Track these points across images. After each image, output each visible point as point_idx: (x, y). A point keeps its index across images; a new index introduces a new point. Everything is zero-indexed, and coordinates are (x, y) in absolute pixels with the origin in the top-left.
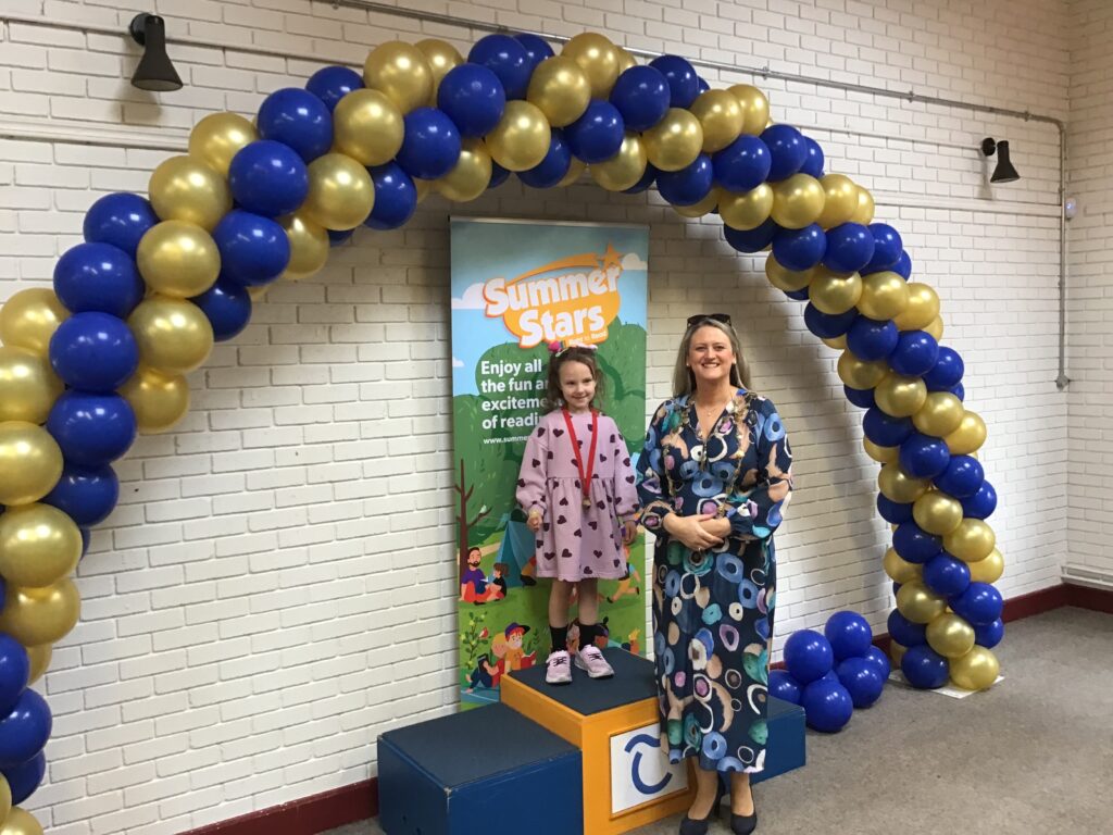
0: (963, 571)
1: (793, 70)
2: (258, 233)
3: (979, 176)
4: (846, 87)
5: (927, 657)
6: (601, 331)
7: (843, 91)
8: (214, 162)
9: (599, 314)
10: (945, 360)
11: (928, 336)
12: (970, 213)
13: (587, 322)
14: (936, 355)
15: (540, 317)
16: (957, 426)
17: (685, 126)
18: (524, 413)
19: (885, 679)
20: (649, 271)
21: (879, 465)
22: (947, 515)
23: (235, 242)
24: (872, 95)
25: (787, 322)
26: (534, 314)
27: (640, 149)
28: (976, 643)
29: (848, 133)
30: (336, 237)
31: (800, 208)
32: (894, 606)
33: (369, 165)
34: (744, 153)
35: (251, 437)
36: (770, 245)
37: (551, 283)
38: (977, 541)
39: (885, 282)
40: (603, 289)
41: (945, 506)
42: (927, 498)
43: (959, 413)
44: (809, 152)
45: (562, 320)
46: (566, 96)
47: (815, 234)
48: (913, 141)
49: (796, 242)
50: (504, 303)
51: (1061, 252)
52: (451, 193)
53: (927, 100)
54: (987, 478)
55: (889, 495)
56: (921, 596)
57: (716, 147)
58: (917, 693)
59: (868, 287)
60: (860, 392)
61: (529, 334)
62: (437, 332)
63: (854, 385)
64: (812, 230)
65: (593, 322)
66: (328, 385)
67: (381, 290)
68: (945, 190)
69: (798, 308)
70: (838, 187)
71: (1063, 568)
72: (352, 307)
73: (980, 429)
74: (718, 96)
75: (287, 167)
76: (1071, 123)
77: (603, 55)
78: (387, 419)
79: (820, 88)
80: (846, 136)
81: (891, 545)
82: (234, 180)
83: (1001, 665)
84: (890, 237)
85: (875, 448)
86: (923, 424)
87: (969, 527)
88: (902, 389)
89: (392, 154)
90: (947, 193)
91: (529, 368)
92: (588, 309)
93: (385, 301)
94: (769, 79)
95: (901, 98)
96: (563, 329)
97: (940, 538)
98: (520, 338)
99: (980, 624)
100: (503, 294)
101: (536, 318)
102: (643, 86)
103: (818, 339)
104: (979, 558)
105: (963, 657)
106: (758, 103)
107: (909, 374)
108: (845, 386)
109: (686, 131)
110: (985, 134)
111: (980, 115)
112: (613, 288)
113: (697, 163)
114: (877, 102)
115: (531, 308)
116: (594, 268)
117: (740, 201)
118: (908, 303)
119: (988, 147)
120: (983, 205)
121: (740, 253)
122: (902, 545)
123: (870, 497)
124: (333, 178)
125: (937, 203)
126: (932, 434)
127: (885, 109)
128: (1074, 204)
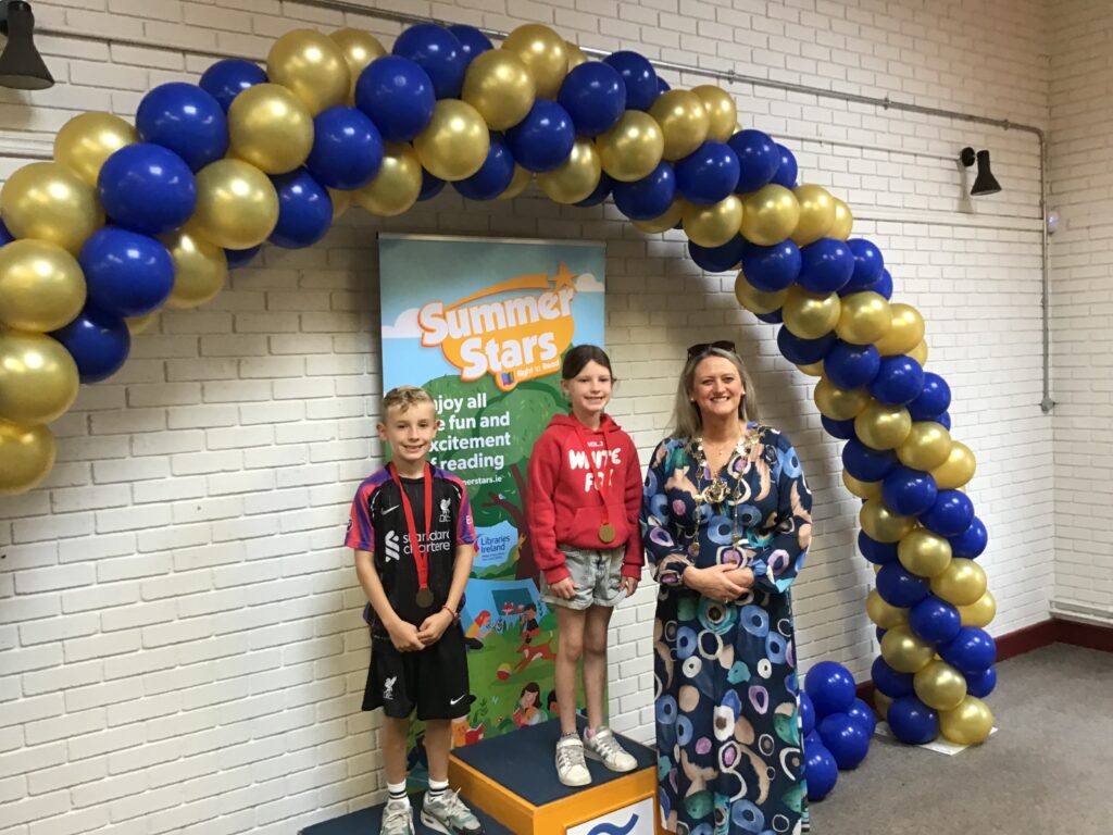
0: (952, 615)
1: (761, 73)
2: (134, 254)
3: (958, 189)
4: (818, 93)
5: (915, 710)
6: (553, 360)
7: (814, 97)
8: (81, 171)
9: (550, 342)
10: (931, 388)
11: (912, 362)
12: (949, 228)
13: (537, 350)
14: (922, 382)
15: (484, 344)
16: (945, 459)
17: (643, 131)
18: (468, 454)
19: (871, 734)
20: (607, 292)
21: (860, 499)
22: (935, 557)
23: (103, 265)
24: (844, 102)
25: (758, 347)
26: (477, 342)
27: (593, 156)
28: (969, 693)
29: (820, 142)
30: (234, 258)
31: (772, 222)
32: (878, 652)
33: (273, 172)
34: (710, 161)
35: (143, 491)
36: (740, 264)
37: (496, 307)
38: (966, 583)
39: (866, 303)
40: (554, 314)
41: (932, 545)
42: (912, 538)
43: (946, 444)
44: (781, 160)
45: (510, 349)
46: (505, 95)
47: (788, 251)
48: (889, 151)
49: (767, 260)
50: (442, 330)
51: (1044, 268)
52: (374, 206)
53: (903, 107)
54: (977, 514)
55: (871, 533)
56: (908, 644)
57: (679, 154)
58: (905, 749)
59: (847, 309)
60: (838, 423)
61: (472, 365)
62: (367, 364)
63: (832, 415)
64: (786, 247)
65: (545, 350)
66: (238, 427)
67: (300, 317)
68: (921, 202)
69: (770, 333)
70: (813, 199)
71: (1051, 602)
72: (263, 338)
73: (969, 462)
74: (679, 97)
75: (168, 174)
76: (1051, 132)
77: (549, 49)
78: (308, 465)
79: (789, 93)
80: (818, 145)
81: (873, 586)
82: (103, 190)
83: (994, 715)
84: (870, 253)
85: (855, 482)
86: (908, 457)
87: (959, 568)
88: (885, 419)
89: (299, 159)
90: (926, 207)
91: (473, 404)
92: (539, 335)
93: (305, 328)
94: (735, 83)
95: (876, 104)
96: (510, 359)
97: (927, 580)
98: (462, 369)
99: (970, 672)
100: (443, 321)
101: (479, 346)
102: (595, 84)
103: (793, 366)
104: (970, 601)
105: (954, 708)
106: (725, 106)
107: (892, 404)
108: (822, 416)
109: (643, 136)
110: (964, 144)
111: (958, 123)
112: (566, 312)
113: (657, 172)
114: (850, 109)
115: (473, 335)
116: (544, 290)
117: (706, 215)
118: (891, 325)
119: (967, 157)
120: (963, 219)
121: (707, 272)
122: (887, 588)
123: (849, 535)
124: (228, 190)
125: (914, 217)
126: (917, 468)
127: (859, 116)
128: (1057, 218)
